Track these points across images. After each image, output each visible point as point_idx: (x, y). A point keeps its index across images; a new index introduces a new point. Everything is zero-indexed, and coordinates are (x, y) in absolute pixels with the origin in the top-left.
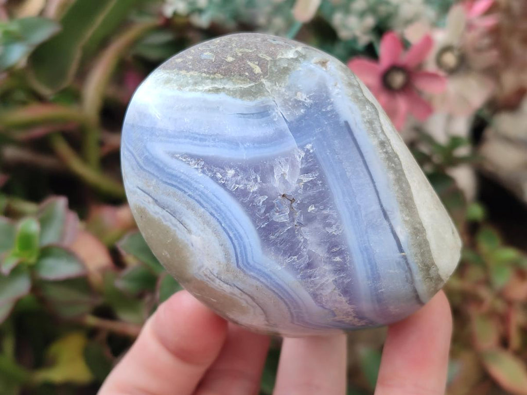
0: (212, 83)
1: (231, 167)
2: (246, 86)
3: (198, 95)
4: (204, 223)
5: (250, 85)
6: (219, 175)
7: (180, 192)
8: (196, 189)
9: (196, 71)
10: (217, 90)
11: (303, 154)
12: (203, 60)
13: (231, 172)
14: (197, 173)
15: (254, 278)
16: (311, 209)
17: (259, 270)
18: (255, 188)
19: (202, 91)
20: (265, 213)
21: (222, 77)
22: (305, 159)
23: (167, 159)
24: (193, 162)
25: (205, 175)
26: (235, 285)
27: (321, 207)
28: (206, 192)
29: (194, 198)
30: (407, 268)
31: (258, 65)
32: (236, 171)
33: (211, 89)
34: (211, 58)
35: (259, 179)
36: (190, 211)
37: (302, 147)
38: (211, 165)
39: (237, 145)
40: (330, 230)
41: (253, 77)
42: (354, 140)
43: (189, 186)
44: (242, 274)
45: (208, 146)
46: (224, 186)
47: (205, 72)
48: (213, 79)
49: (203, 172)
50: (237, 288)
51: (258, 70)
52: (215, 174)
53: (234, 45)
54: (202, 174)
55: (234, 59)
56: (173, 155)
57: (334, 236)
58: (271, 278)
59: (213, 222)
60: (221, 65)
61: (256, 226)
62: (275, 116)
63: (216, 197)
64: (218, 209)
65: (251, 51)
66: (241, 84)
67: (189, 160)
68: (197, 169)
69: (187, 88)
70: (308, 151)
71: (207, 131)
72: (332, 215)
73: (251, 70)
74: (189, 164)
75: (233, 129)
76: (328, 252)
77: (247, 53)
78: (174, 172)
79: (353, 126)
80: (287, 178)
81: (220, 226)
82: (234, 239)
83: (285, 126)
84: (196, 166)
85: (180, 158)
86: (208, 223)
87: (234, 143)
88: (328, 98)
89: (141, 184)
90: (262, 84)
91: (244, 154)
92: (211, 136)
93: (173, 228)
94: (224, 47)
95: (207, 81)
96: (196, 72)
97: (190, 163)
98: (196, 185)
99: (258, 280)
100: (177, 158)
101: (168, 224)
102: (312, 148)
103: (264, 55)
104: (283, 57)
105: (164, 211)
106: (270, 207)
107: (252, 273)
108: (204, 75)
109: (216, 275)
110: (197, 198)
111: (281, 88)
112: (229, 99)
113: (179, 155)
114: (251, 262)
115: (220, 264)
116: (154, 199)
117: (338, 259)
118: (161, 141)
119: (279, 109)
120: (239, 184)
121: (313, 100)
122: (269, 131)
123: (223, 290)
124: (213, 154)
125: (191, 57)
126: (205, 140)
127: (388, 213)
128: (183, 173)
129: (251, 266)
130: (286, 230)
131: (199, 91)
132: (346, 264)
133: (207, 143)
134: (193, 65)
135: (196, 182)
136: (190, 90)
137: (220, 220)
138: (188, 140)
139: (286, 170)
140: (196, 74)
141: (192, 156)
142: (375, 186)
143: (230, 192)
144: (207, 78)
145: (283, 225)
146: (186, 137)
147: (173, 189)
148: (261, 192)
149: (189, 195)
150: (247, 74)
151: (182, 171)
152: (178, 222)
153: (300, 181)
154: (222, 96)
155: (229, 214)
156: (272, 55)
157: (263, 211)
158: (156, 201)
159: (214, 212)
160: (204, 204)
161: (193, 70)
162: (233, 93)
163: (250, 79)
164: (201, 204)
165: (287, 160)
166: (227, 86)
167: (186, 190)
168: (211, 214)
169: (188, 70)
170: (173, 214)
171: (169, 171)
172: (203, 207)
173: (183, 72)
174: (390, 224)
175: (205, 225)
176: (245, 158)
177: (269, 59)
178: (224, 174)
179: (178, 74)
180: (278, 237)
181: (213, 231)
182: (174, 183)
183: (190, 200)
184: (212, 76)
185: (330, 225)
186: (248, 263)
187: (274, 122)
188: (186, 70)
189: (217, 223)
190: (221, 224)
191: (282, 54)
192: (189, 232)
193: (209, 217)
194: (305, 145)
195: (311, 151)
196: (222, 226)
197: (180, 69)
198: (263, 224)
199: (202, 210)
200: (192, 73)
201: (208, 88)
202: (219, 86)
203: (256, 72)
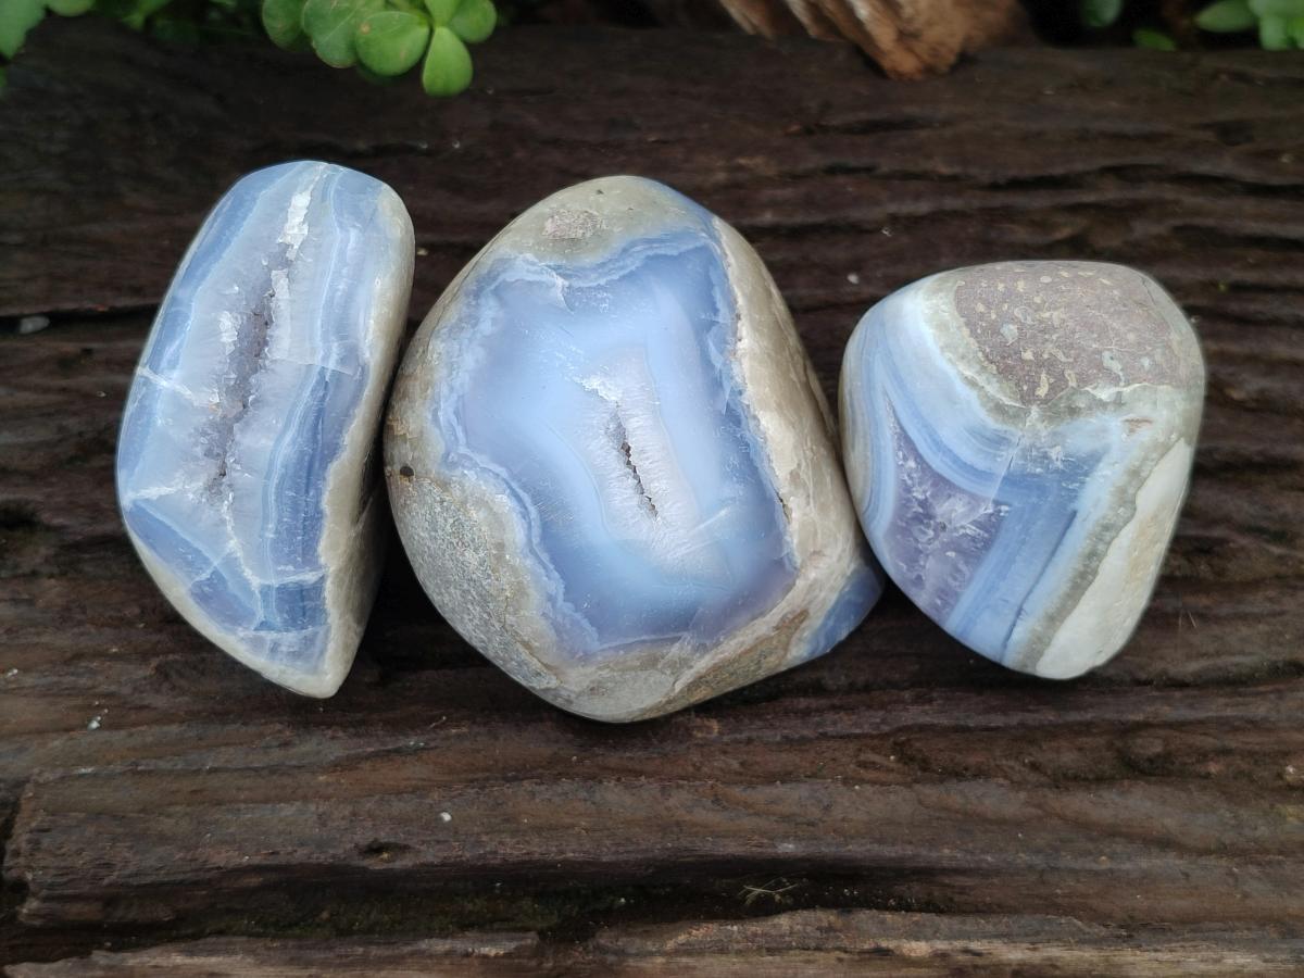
0: (977, 372)
1: (916, 460)
2: (1007, 401)
3: (951, 371)
5: (1014, 404)
6: (901, 454)
9: (978, 342)
10: (972, 383)
11: (990, 511)
12: (999, 333)
13: (912, 464)
16: (951, 554)
18: (919, 496)
19: (960, 371)
20: (911, 518)
21: (995, 372)
22: (990, 516)
25: (892, 440)
27: (961, 561)
31: (1050, 384)
32: (918, 466)
33: (970, 377)
35: (930, 492)
37: (997, 503)
39: (939, 450)
40: (953, 582)
41: (1027, 398)
42: (1063, 534)
46: (897, 466)
47: (983, 352)
48: (983, 367)
49: (894, 436)
51: (1042, 391)
53: (1054, 337)
54: (891, 437)
55: (1032, 358)
60: (1010, 356)
62: (1003, 455)
65: (1063, 359)
66: (1007, 396)
67: (892, 415)
69: (950, 354)
70: (1000, 511)
72: (965, 575)
73: (1035, 385)
75: (950, 434)
77: (1056, 359)
79: (1078, 521)
80: (955, 514)
83: (1003, 472)
87: (939, 446)
88: (1086, 474)
90: (1028, 413)
91: (937, 463)
94: (1040, 332)
95: (976, 365)
96: (977, 345)
102: (1007, 512)
103: (1073, 376)
104: (1092, 392)
108: (980, 354)
111: (1044, 430)
112: (976, 404)
118: (887, 371)
119: (1016, 451)
120: (910, 479)
121: (1065, 466)
122: (981, 463)
125: (994, 317)
127: (1023, 614)
130: (916, 545)
131: (957, 368)
134: (983, 331)
136: (950, 360)
138: (905, 401)
139: (961, 509)
140: (974, 345)
143: (899, 476)
144: (979, 362)
148: (922, 503)
150: (1025, 388)
153: (964, 527)
154: (971, 395)
156: (1084, 380)
157: (909, 515)
161: (977, 338)
162: (986, 399)
163: (1022, 397)
165: (970, 502)
166: (988, 388)
169: (973, 333)
173: (966, 331)
174: (1016, 620)
176: (935, 465)
177: (1072, 384)
178: (906, 459)
179: (959, 328)
180: (905, 542)
184: (986, 363)
185: (957, 580)
187: (996, 461)
188: (971, 331)
191: (1095, 388)
194: (1003, 504)
195: (1002, 514)
197: (967, 324)
198: (901, 523)
200: (972, 340)
201: (968, 373)
202: (981, 380)
203: (1038, 393)
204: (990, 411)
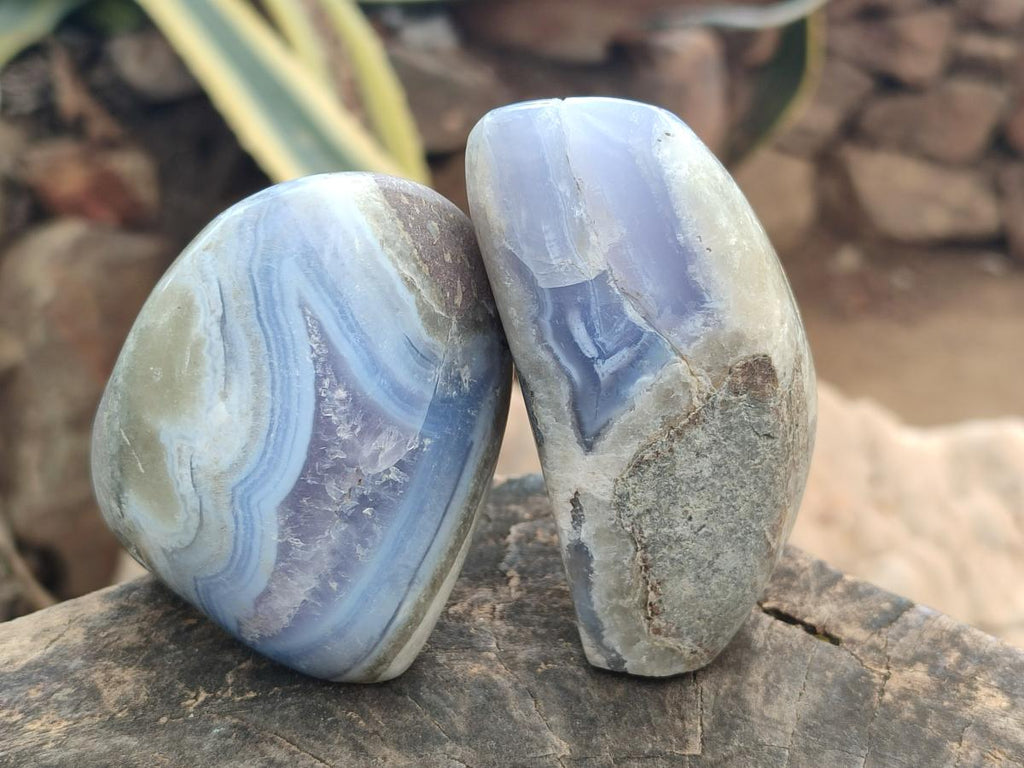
0: (414, 272)
1: (346, 389)
2: (437, 310)
3: (393, 272)
4: (254, 409)
5: (440, 312)
6: (326, 383)
7: (266, 348)
8: (287, 369)
9: (412, 237)
10: (411, 285)
11: (416, 446)
12: (426, 230)
13: (341, 394)
14: (308, 352)
15: (236, 518)
16: (367, 511)
17: (251, 517)
18: (344, 435)
19: (399, 270)
20: (327, 471)
21: (428, 274)
22: (413, 453)
23: (292, 301)
24: (317, 339)
25: (312, 366)
26: (200, 497)
27: (377, 519)
28: (294, 384)
29: (273, 373)
30: (371, 647)
31: (463, 293)
32: (347, 398)
33: (409, 279)
34: (435, 237)
35: (358, 430)
36: (251, 379)
37: (422, 436)
38: (329, 364)
39: (377, 372)
40: (359, 550)
41: (450, 305)
43: (283, 355)
44: (228, 500)
45: (350, 342)
46: (319, 399)
47: (418, 249)
48: (419, 267)
49: (315, 361)
50: (201, 502)
51: (459, 300)
52: (325, 377)
54: (311, 361)
55: (451, 262)
56: (303, 306)
57: (357, 559)
58: (252, 537)
59: (265, 420)
60: (437, 256)
61: (303, 474)
62: (432, 375)
63: (299, 403)
64: (286, 414)
65: (469, 265)
66: (435, 302)
67: (316, 332)
68: (313, 350)
69: (390, 250)
70: (423, 446)
71: (364, 323)
72: (376, 537)
73: (454, 294)
74: (310, 335)
75: (389, 350)
76: (334, 570)
77: (465, 266)
78: (283, 322)
79: (473, 455)
80: (381, 456)
81: (265, 433)
82: (266, 460)
83: (430, 396)
84: (315, 346)
85: (308, 318)
86: (257, 415)
87: (375, 366)
88: (482, 399)
89: (226, 283)
90: (450, 324)
91: (373, 390)
92: (363, 333)
93: (207, 368)
94: (454, 233)
95: (413, 264)
96: (411, 239)
97: (313, 336)
98: (291, 364)
99: (237, 523)
100: (304, 314)
101: (209, 360)
102: (428, 447)
103: (475, 286)
104: (486, 305)
105: (221, 343)
106: (338, 470)
107: (240, 512)
108: (415, 252)
109: (194, 465)
110: (277, 377)
111: (459, 345)
112: (413, 309)
113: (310, 313)
114: (253, 502)
115: (216, 463)
116: (223, 316)
117: (334, 585)
118: (307, 275)
119: (441, 370)
120: (335, 414)
121: (471, 389)
122: (414, 387)
123: (178, 484)
124: (345, 356)
125: (418, 211)
126: (353, 331)
127: (416, 581)
128: (292, 335)
129: (248, 504)
130: (325, 508)
131: (397, 267)
132: (335, 597)
133: (351, 336)
134: (414, 226)
135: (296, 361)
136: (390, 257)
137: (275, 427)
138: (336, 309)
139: (389, 447)
140: (410, 242)
141: (321, 330)
142: (432, 541)
143: (318, 412)
144: (415, 261)
145: (328, 500)
146: (337, 304)
147: (260, 335)
148: (345, 446)
149: (271, 364)
150: (448, 295)
151: (294, 332)
152: (223, 373)
153: (387, 471)
155: (291, 431)
156: (481, 291)
157: (327, 466)
158: (223, 320)
159: (278, 411)
160: (277, 392)
161: (410, 232)
162: (423, 307)
163: (446, 304)
164: (273, 388)
165: (399, 437)
166: (423, 292)
167: (275, 356)
168: (272, 410)
169: (406, 227)
170: (229, 357)
171: (281, 315)
172: (273, 394)
173: (400, 224)
174: (406, 594)
175: (251, 413)
176: (369, 393)
177: (475, 294)
178: (332, 387)
179: (393, 219)
180: (310, 508)
181: (252, 427)
182: (270, 333)
183: (266, 368)
184: (420, 263)
185: (364, 545)
186: (249, 498)
187: (426, 381)
188: (404, 225)
189: (267, 426)
190: (270, 432)
192: (224, 396)
193: (266, 410)
194: (426, 437)
195: (425, 449)
196: (269, 435)
197: (399, 215)
198: (312, 480)
199: (268, 395)
200: (407, 235)
201: (407, 273)
202: (417, 281)
203: (456, 302)
204: (424, 320)
